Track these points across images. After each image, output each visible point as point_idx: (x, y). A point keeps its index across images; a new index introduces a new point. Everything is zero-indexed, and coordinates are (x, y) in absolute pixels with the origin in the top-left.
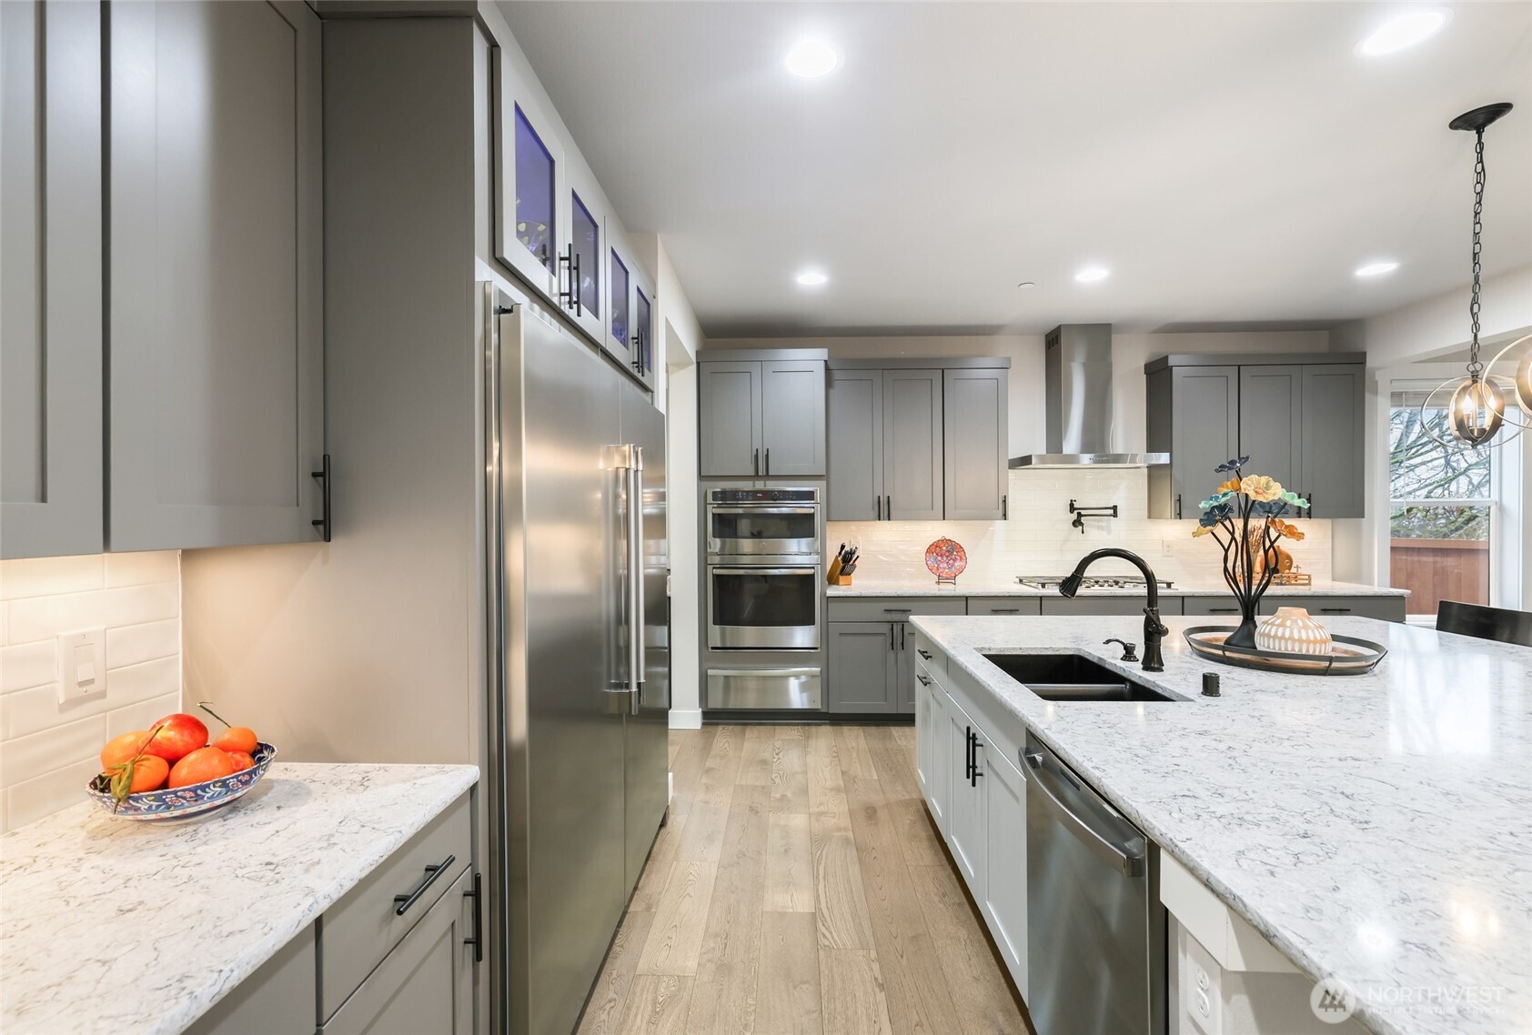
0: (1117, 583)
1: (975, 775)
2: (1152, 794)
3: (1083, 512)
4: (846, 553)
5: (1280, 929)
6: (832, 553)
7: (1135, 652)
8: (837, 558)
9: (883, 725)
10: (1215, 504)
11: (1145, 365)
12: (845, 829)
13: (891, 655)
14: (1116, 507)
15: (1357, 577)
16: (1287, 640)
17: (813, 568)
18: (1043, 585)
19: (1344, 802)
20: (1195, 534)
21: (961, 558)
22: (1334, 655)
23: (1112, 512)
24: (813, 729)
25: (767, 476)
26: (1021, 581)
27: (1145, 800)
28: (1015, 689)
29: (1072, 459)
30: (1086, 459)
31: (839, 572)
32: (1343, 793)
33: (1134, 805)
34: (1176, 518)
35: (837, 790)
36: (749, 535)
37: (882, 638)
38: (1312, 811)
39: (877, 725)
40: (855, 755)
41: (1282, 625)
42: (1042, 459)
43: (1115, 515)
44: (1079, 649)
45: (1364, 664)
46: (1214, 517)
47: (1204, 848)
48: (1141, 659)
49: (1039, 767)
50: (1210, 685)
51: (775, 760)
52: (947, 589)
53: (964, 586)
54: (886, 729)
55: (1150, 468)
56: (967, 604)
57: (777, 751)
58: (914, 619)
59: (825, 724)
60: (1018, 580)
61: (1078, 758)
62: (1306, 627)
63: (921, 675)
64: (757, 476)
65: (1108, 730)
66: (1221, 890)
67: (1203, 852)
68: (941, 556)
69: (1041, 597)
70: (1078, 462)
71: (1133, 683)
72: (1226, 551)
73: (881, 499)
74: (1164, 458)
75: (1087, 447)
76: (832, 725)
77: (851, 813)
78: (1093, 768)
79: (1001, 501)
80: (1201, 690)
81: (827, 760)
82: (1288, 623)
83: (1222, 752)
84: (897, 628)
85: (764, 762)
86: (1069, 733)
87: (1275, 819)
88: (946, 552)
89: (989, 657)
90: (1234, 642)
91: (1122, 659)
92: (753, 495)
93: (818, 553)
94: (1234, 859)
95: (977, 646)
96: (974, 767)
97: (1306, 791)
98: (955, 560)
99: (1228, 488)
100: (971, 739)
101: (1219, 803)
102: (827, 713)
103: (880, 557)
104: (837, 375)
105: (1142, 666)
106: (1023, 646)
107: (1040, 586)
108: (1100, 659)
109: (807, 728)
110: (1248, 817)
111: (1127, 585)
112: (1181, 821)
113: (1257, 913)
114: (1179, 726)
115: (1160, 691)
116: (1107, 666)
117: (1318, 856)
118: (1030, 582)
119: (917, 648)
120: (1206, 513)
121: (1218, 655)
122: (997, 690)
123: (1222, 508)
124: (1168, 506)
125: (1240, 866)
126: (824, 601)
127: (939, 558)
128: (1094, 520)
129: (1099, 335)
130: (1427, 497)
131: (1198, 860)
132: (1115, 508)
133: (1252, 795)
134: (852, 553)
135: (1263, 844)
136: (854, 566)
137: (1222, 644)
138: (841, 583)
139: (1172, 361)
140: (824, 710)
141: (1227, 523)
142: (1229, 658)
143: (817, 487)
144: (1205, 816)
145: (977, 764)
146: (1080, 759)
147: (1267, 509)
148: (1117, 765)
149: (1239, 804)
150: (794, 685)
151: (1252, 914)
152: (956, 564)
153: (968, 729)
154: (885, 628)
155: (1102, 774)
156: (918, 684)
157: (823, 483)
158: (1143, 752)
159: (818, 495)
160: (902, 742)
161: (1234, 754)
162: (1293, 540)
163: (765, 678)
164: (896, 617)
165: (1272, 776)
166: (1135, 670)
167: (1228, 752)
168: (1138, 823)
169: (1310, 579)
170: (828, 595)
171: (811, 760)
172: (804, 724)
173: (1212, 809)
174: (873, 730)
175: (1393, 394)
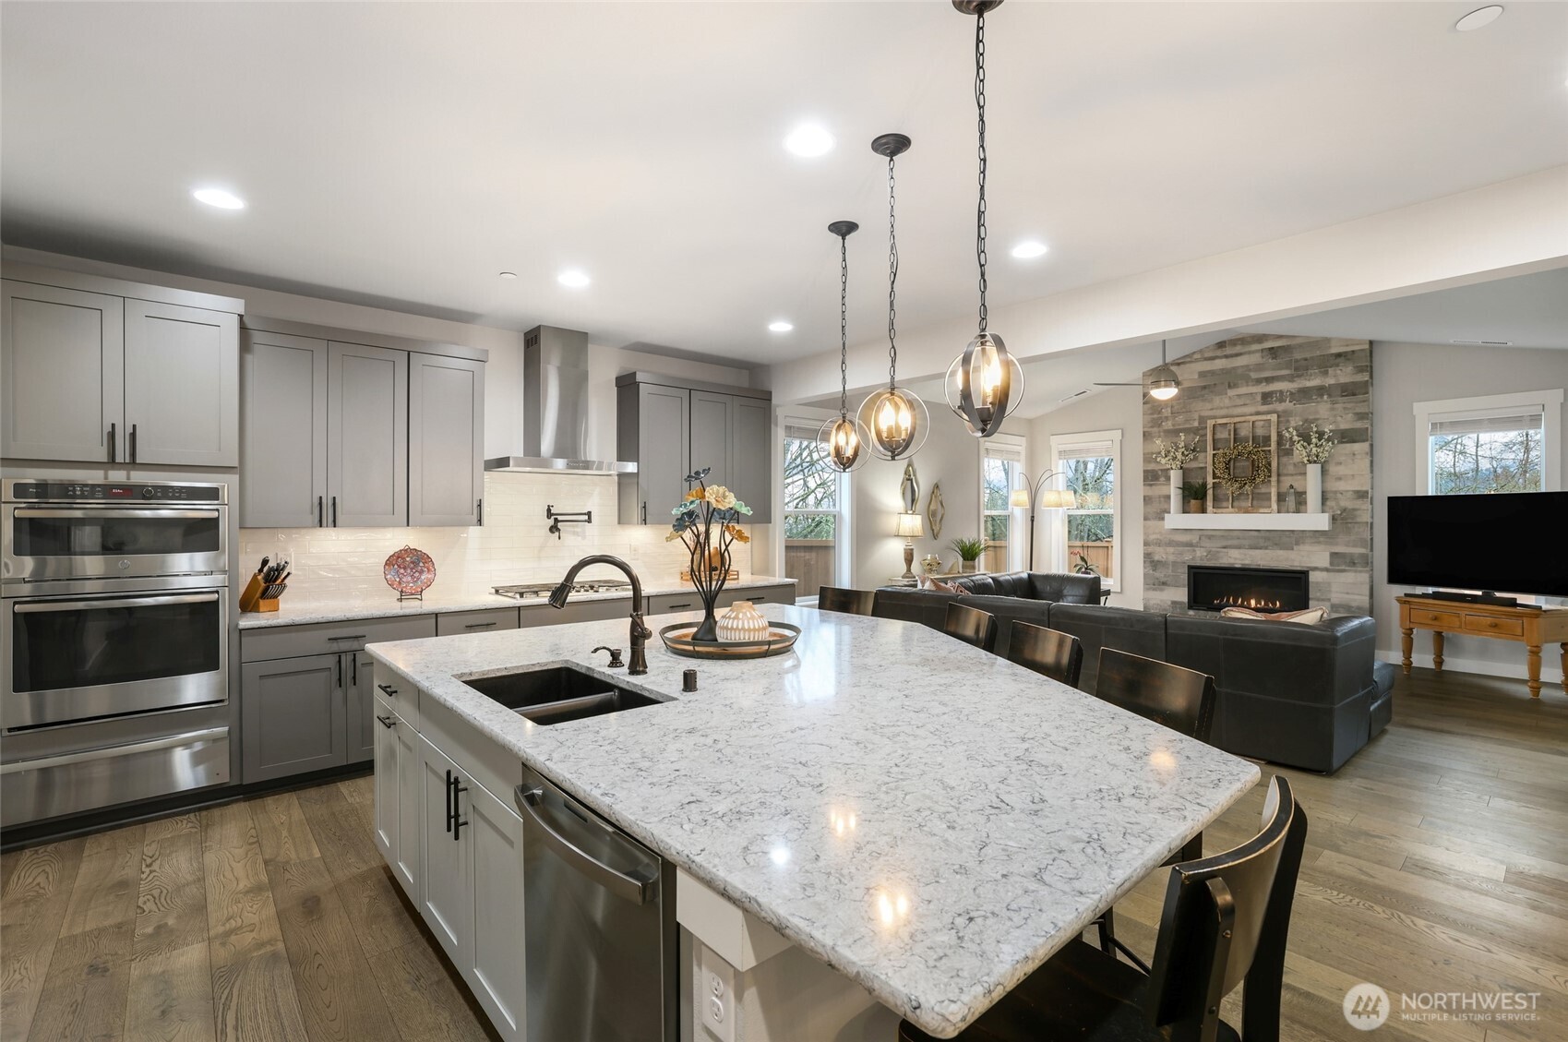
0: (592, 587)
1: (457, 826)
2: (662, 809)
3: (560, 518)
4: (271, 569)
5: (790, 918)
6: (248, 568)
7: (621, 658)
8: (255, 576)
9: (327, 783)
10: (685, 511)
11: (616, 378)
12: (271, 942)
13: (338, 693)
14: (590, 512)
15: (766, 570)
16: (740, 630)
17: (217, 592)
18: (522, 595)
19: (802, 772)
20: (668, 539)
21: (429, 570)
22: (771, 639)
23: (586, 517)
24: (216, 812)
25: (133, 463)
26: (497, 592)
27: (656, 819)
28: (507, 718)
29: (545, 464)
30: (560, 464)
31: (258, 594)
32: (800, 763)
33: (648, 826)
34: (642, 524)
35: (257, 890)
36: (98, 548)
37: (326, 674)
38: (785, 787)
39: (319, 785)
40: (285, 833)
41: (736, 618)
42: (519, 463)
43: (589, 521)
44: (567, 661)
45: (787, 644)
46: (683, 522)
47: (717, 855)
48: (627, 664)
49: (538, 804)
50: (689, 682)
51: (144, 876)
52: (411, 607)
53: (433, 601)
54: (332, 787)
55: (621, 476)
56: (437, 623)
57: (149, 861)
58: (371, 647)
59: (237, 801)
60: (493, 591)
61: (585, 788)
62: (753, 618)
63: (382, 716)
64: (112, 462)
65: (608, 748)
66: (737, 895)
67: (717, 861)
68: (405, 568)
69: (519, 607)
70: (551, 467)
71: (621, 689)
72: (693, 554)
73: (324, 501)
74: (631, 467)
75: (559, 452)
76: (245, 800)
77: (281, 915)
78: (602, 795)
79: (475, 505)
80: (682, 687)
81: (239, 852)
82: (741, 616)
83: (710, 747)
84: (346, 660)
85: (123, 884)
86: (572, 759)
87: (762, 804)
88: (409, 565)
89: (471, 683)
90: (699, 637)
91: (609, 666)
92: (108, 490)
93: (224, 572)
94: (742, 857)
95: (455, 673)
96: (457, 816)
97: (777, 769)
98: (421, 572)
99: (693, 496)
100: (453, 785)
101: (718, 801)
102: (240, 786)
103: (322, 573)
104: (257, 337)
105: (628, 671)
106: (508, 665)
107: (518, 596)
108: (588, 668)
109: (204, 813)
110: (743, 809)
111: (600, 590)
112: (692, 832)
113: (771, 910)
114: (671, 728)
115: (646, 694)
116: (596, 675)
117: (799, 829)
118: (507, 592)
119: (376, 684)
120: (677, 519)
121: (689, 651)
122: (486, 723)
123: (690, 514)
124: (636, 513)
125: (748, 864)
126: (235, 636)
127: (402, 571)
128: (570, 526)
129: (577, 341)
130: (796, 508)
131: (714, 870)
132: (589, 514)
133: (742, 785)
134: (279, 569)
135: (760, 833)
136: (283, 587)
137: (689, 639)
138: (261, 610)
139: (639, 377)
140: (235, 782)
141: (694, 528)
142: (698, 652)
143: (227, 484)
144: (711, 819)
145: (461, 811)
146: (588, 788)
147: (722, 516)
148: (625, 785)
149: (734, 797)
150: (181, 758)
151: (766, 912)
152: (423, 577)
153: (449, 773)
154: (330, 662)
155: (612, 800)
156: (379, 728)
157: (235, 478)
158: (645, 764)
159: (225, 495)
160: (354, 800)
161: (719, 746)
162: (742, 543)
163: (126, 757)
164: (344, 646)
165: (752, 762)
166: (622, 676)
167: (714, 745)
168: (653, 846)
169: (738, 575)
170: (240, 627)
171: (211, 859)
172: (200, 809)
173: (714, 811)
174: (312, 793)
175: (786, 427)
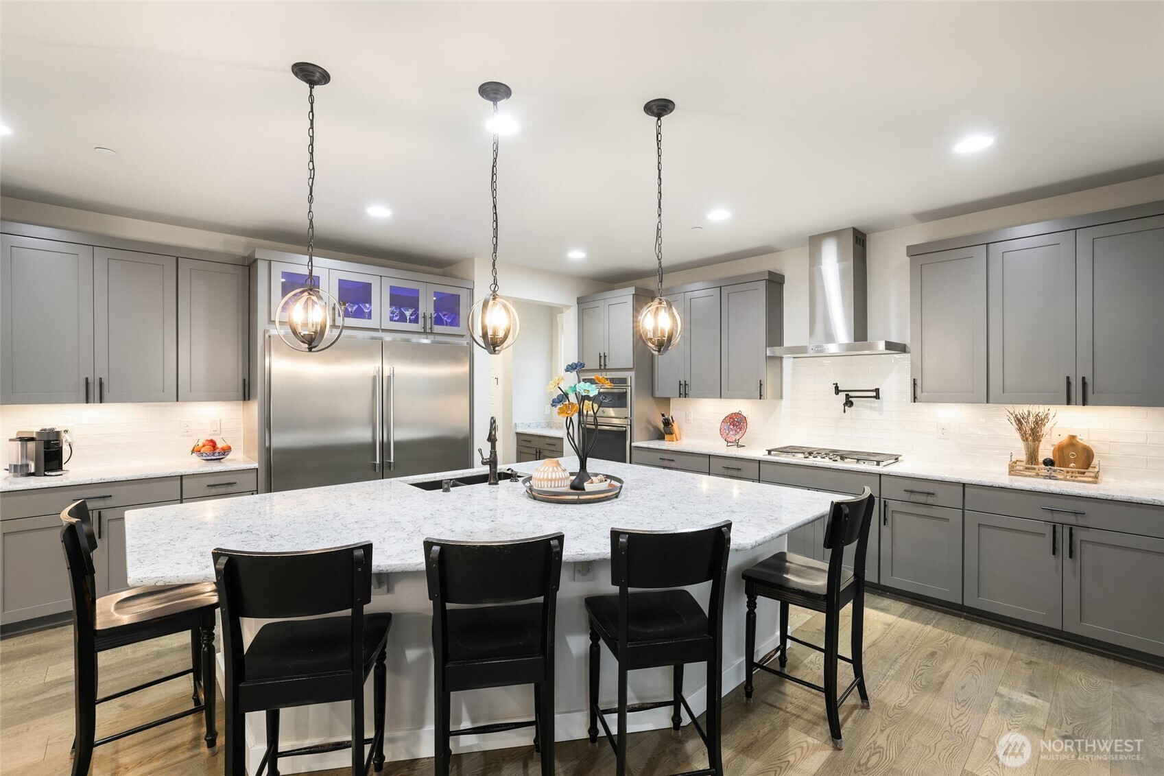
14: (878, 389)
17: (625, 427)
21: (744, 428)
23: (875, 394)
25: (606, 370)
43: (877, 397)
64: (600, 370)
68: (733, 425)
73: (682, 383)
79: (759, 385)
88: (736, 422)
98: (741, 429)
127: (731, 427)
128: (868, 401)
132: (877, 391)
143: (629, 376)
152: (741, 432)
157: (633, 373)
159: (629, 381)
170: (633, 445)
